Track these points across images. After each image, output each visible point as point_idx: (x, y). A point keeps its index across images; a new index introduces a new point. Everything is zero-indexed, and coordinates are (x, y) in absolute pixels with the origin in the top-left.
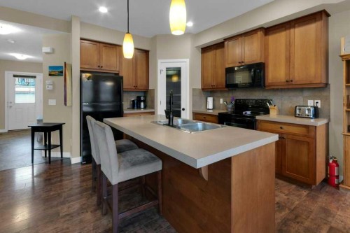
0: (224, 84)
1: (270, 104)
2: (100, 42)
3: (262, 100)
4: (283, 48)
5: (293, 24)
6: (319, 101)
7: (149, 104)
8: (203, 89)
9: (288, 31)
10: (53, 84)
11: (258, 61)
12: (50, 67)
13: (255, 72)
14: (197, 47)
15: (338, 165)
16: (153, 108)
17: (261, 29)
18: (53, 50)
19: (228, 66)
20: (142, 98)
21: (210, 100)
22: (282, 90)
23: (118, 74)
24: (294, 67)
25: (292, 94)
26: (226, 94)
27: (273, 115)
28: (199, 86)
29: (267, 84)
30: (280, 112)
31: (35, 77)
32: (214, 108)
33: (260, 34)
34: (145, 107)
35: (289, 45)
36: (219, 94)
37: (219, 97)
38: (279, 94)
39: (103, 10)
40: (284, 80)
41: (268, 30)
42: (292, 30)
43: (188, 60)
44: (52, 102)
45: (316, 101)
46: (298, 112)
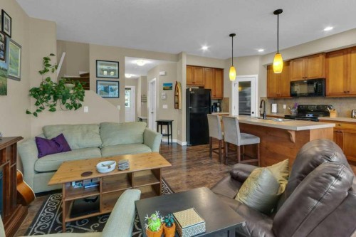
0: (289, 94)
1: (330, 109)
2: (193, 66)
3: (323, 106)
4: (341, 68)
5: (349, 50)
7: (223, 108)
8: (268, 98)
9: (345, 56)
10: (166, 95)
11: (320, 77)
12: (164, 84)
13: (317, 85)
14: (264, 66)
16: (228, 111)
17: (322, 53)
18: (166, 73)
19: (292, 80)
20: (218, 104)
21: (274, 106)
22: (340, 98)
23: (203, 87)
24: (350, 82)
25: (349, 101)
26: (289, 101)
27: (333, 116)
28: (265, 95)
29: (327, 93)
30: (339, 115)
31: (130, 89)
32: (278, 112)
33: (321, 57)
34: (220, 111)
35: (346, 66)
36: (282, 101)
37: (283, 104)
38: (339, 101)
39: (205, 48)
40: (342, 91)
41: (328, 55)
42: (349, 55)
43: (257, 76)
44: (165, 107)
46: (354, 114)
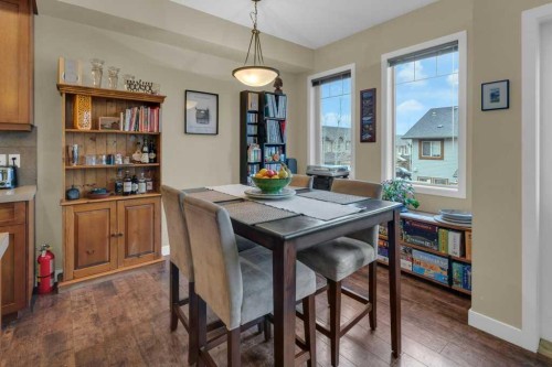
6: (18, 156)
15: (53, 257)
45: (11, 156)
